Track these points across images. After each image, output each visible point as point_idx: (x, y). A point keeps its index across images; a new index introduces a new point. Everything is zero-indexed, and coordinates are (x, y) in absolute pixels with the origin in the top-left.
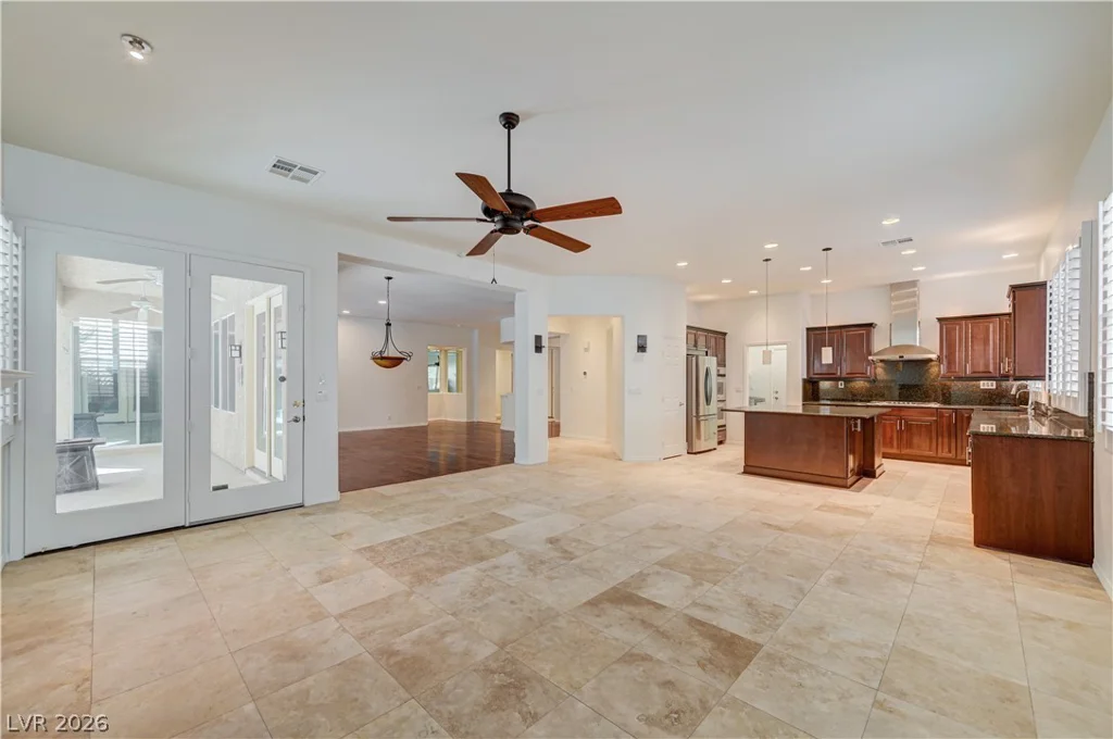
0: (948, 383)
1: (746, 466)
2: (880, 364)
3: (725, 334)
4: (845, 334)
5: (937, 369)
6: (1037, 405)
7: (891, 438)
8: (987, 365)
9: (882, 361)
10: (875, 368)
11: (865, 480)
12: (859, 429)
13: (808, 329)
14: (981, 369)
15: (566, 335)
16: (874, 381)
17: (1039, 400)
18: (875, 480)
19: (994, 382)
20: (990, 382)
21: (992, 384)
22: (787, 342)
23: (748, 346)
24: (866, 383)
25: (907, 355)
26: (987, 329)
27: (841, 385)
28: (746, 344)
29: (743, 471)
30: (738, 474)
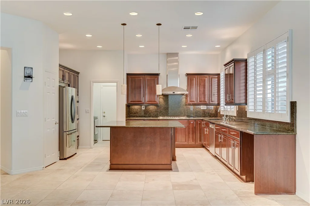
1: (111, 164)
3: (79, 73)
4: (146, 78)
13: (128, 74)
14: (203, 99)
16: (159, 106)
18: (176, 162)
19: (206, 106)
20: (204, 106)
21: (205, 107)
22: (118, 81)
23: (93, 82)
24: (155, 107)
25: (176, 92)
26: (205, 81)
27: (143, 108)
28: (92, 81)
29: (109, 169)
30: (107, 171)
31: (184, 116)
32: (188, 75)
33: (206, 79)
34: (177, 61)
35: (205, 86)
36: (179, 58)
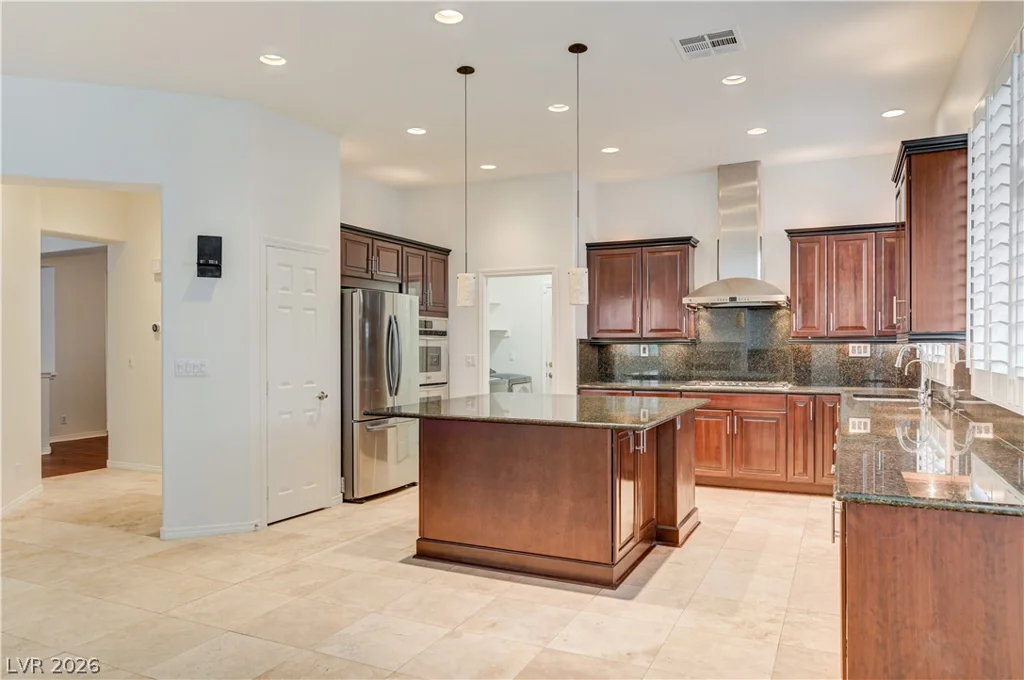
0: (804, 347)
1: (422, 539)
2: (704, 313)
3: (447, 252)
4: (646, 255)
5: (787, 323)
6: (935, 388)
7: (718, 448)
8: (858, 316)
9: (706, 307)
10: (697, 320)
11: (660, 549)
12: (643, 448)
13: (589, 246)
14: (850, 321)
15: (120, 244)
16: (694, 343)
17: (938, 379)
18: (677, 550)
19: (868, 346)
20: (862, 345)
21: (865, 348)
22: (552, 268)
23: (487, 276)
24: (682, 348)
25: (741, 297)
26: (859, 252)
27: (644, 352)
28: (483, 272)
29: (415, 553)
30: (403, 562)
31: (784, 379)
32: (791, 233)
33: (864, 245)
34: (753, 197)
35: (861, 271)
36: (759, 184)
